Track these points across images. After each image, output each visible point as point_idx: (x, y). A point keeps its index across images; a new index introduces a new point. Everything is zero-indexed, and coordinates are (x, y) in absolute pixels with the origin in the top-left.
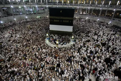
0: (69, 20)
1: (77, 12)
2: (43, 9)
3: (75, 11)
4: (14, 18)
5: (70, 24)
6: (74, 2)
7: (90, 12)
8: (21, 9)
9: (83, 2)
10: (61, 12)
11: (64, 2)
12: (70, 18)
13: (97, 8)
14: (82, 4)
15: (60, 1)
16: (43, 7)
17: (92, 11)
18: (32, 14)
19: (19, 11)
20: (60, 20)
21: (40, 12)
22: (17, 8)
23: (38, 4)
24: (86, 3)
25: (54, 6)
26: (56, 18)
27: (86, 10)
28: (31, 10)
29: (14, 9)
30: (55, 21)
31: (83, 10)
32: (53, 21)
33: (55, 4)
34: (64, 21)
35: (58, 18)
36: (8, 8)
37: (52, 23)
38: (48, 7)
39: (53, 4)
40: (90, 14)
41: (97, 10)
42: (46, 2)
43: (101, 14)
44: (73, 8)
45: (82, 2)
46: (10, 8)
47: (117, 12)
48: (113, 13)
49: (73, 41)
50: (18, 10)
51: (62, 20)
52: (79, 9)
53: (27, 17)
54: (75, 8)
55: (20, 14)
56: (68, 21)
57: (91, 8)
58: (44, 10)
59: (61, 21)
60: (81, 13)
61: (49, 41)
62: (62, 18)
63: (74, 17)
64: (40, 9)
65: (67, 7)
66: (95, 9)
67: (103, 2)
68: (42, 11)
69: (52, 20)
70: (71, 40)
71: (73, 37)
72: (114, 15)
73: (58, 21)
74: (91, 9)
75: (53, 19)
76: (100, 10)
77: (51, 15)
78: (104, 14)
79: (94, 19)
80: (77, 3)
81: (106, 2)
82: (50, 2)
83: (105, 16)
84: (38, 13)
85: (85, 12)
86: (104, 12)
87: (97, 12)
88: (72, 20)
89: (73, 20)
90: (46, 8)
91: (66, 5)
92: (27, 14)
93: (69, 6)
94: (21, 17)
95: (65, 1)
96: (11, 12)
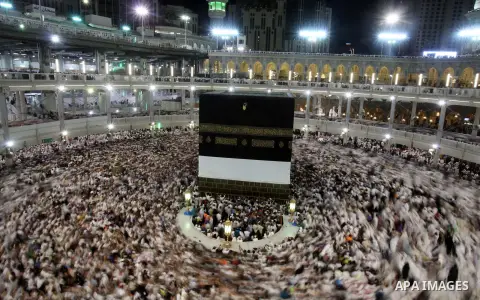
0: (277, 139)
1: (304, 108)
2: (175, 97)
3: (297, 104)
4: (62, 127)
5: (280, 152)
6: (293, 75)
7: (353, 110)
8: (95, 95)
9: (323, 76)
10: (244, 108)
11: (257, 76)
12: (281, 132)
13: (379, 97)
14: (322, 80)
15: (242, 71)
16: (175, 91)
17: (361, 107)
18: (135, 114)
19: (86, 102)
20: (240, 137)
21: (165, 106)
22: (82, 93)
23: (160, 80)
24: (336, 79)
25: (219, 88)
26: (227, 129)
27: (337, 101)
28: (132, 100)
29: (68, 96)
30: (219, 140)
31: (329, 103)
32: (213, 140)
33: (221, 82)
34: (256, 143)
35: (235, 130)
36: (45, 92)
37: (210, 148)
38: (195, 93)
39: (216, 82)
40: (353, 116)
41: (377, 103)
42: (190, 75)
43: (396, 117)
44: (290, 96)
45: (320, 75)
46: (52, 92)
47: (451, 109)
48: (438, 114)
49: (295, 224)
50: (82, 99)
51: (249, 138)
52: (312, 98)
53: (111, 127)
54: (298, 95)
55: (87, 116)
56: (271, 144)
57: (357, 94)
58: (179, 100)
59: (244, 143)
60: (320, 113)
61: (195, 222)
62: (246, 130)
63: (296, 126)
64: (165, 98)
65: (266, 93)
66: (370, 99)
67: (397, 76)
68: (173, 106)
69: (209, 139)
70: (286, 218)
71: (292, 206)
72: (446, 121)
73: (233, 142)
74: (357, 99)
75: (213, 135)
76: (390, 103)
77: (203, 120)
78: (407, 116)
79: (373, 135)
80: (301, 78)
81: (406, 74)
82: (202, 75)
83: (412, 123)
84: (156, 113)
85: (336, 111)
86: (403, 109)
87: (378, 110)
88: (287, 140)
89: (291, 139)
90: (188, 96)
91: (262, 83)
92: (113, 115)
93: (276, 87)
94: (90, 124)
95: (259, 72)
96: (57, 107)
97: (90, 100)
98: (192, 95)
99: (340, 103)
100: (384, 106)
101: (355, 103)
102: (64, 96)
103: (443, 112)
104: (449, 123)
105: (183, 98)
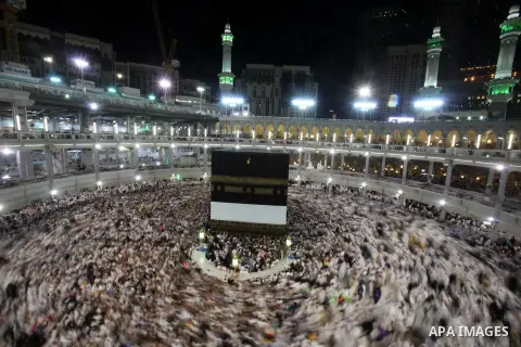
0: (276, 187)
1: (297, 162)
2: (191, 153)
3: (291, 159)
4: (97, 179)
5: (278, 198)
6: (288, 135)
7: (336, 163)
8: (125, 152)
9: (312, 137)
10: (248, 162)
11: (259, 136)
12: (278, 182)
13: (356, 153)
14: (311, 140)
15: (246, 132)
16: (191, 148)
17: (343, 161)
18: (158, 168)
19: (117, 157)
20: (245, 186)
21: (183, 161)
22: (114, 150)
23: (179, 139)
24: (322, 139)
25: (227, 146)
26: (234, 180)
27: (323, 156)
28: (156, 156)
29: (103, 153)
30: (227, 189)
31: (317, 158)
32: (223, 188)
33: (229, 141)
34: (258, 191)
35: (241, 180)
36: (84, 150)
37: (220, 195)
38: (208, 150)
39: (225, 141)
40: (336, 168)
41: (355, 158)
42: (204, 136)
43: (370, 169)
44: (285, 152)
45: (309, 136)
46: (90, 149)
47: (411, 163)
48: (402, 167)
50: (114, 155)
51: (253, 187)
52: (303, 154)
53: (138, 178)
54: (292, 151)
55: (118, 169)
56: (270, 192)
57: (339, 151)
58: (195, 156)
59: (249, 190)
60: (310, 167)
61: (208, 257)
62: (250, 180)
63: (291, 177)
64: (183, 154)
65: (266, 150)
66: (349, 155)
67: (370, 136)
68: (190, 161)
69: (219, 188)
71: (289, 243)
72: (408, 172)
73: (240, 190)
74: (339, 154)
75: (223, 185)
76: (365, 158)
77: (214, 172)
78: (379, 168)
79: (353, 184)
80: (295, 137)
81: (377, 135)
82: (214, 136)
83: (383, 174)
84: (176, 166)
85: (323, 164)
86: (375, 162)
87: (356, 163)
88: (284, 188)
89: (286, 187)
90: (202, 152)
91: (263, 142)
92: (140, 169)
93: (274, 145)
94: (121, 176)
95: (260, 133)
96: (94, 161)
97: (121, 156)
98: (205, 152)
99: (326, 158)
100: (361, 160)
101: (338, 157)
102: (100, 152)
103: (406, 165)
104: (410, 174)
105: (198, 154)
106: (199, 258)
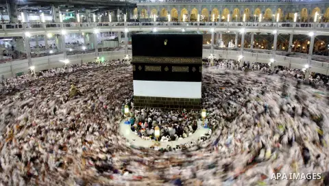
0: (191, 66)
1: (210, 42)
2: (113, 37)
3: (204, 39)
4: (30, 63)
5: (193, 75)
6: (201, 17)
7: (246, 42)
8: (53, 39)
9: (223, 18)
10: (165, 43)
11: (174, 19)
12: (193, 61)
13: (265, 31)
14: (222, 20)
15: (162, 16)
16: (113, 33)
17: (252, 39)
18: (84, 52)
19: (47, 44)
20: (163, 65)
21: (106, 45)
22: (42, 37)
23: (101, 25)
24: (233, 19)
25: (146, 30)
26: (153, 60)
27: (234, 35)
28: (82, 41)
29: (33, 40)
30: (148, 68)
31: (228, 37)
32: (143, 68)
33: (147, 24)
34: (175, 69)
35: (159, 60)
36: (15, 38)
37: (141, 74)
38: (128, 34)
39: (143, 24)
40: (246, 46)
41: (264, 36)
42: (123, 20)
43: (278, 46)
44: (199, 33)
45: (221, 17)
46: (21, 38)
47: (318, 39)
48: (309, 43)
49: (205, 127)
50: (43, 42)
51: (170, 65)
52: (215, 34)
53: (67, 61)
54: (205, 32)
55: (50, 55)
56: (186, 69)
57: (248, 30)
58: (116, 39)
59: (167, 69)
60: (222, 45)
62: (167, 60)
63: (204, 56)
64: (105, 38)
65: (181, 32)
66: (258, 33)
67: (278, 15)
68: (113, 44)
69: (140, 68)
70: (199, 122)
71: (204, 114)
72: (314, 47)
73: (159, 69)
74: (249, 33)
75: (143, 65)
76: (273, 36)
77: (136, 52)
78: (286, 45)
79: (261, 60)
80: (207, 19)
81: (285, 12)
82: (133, 20)
83: (290, 50)
84: (100, 50)
85: (234, 43)
86: (283, 40)
87: (264, 41)
88: (198, 66)
89: (201, 65)
90: (123, 36)
91: (178, 24)
92: (69, 53)
93: (188, 27)
94: (51, 60)
95: (175, 16)
96: (25, 49)
97: (50, 43)
98: (126, 35)
99: (236, 37)
100: (269, 38)
101: (248, 36)
102: (30, 40)
103: (312, 40)
104: (317, 49)
105: (120, 38)
106: (125, 129)
